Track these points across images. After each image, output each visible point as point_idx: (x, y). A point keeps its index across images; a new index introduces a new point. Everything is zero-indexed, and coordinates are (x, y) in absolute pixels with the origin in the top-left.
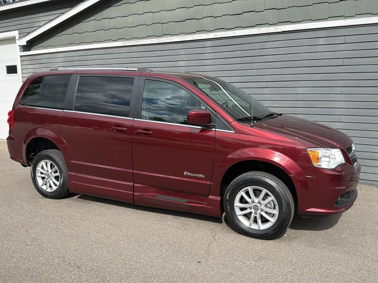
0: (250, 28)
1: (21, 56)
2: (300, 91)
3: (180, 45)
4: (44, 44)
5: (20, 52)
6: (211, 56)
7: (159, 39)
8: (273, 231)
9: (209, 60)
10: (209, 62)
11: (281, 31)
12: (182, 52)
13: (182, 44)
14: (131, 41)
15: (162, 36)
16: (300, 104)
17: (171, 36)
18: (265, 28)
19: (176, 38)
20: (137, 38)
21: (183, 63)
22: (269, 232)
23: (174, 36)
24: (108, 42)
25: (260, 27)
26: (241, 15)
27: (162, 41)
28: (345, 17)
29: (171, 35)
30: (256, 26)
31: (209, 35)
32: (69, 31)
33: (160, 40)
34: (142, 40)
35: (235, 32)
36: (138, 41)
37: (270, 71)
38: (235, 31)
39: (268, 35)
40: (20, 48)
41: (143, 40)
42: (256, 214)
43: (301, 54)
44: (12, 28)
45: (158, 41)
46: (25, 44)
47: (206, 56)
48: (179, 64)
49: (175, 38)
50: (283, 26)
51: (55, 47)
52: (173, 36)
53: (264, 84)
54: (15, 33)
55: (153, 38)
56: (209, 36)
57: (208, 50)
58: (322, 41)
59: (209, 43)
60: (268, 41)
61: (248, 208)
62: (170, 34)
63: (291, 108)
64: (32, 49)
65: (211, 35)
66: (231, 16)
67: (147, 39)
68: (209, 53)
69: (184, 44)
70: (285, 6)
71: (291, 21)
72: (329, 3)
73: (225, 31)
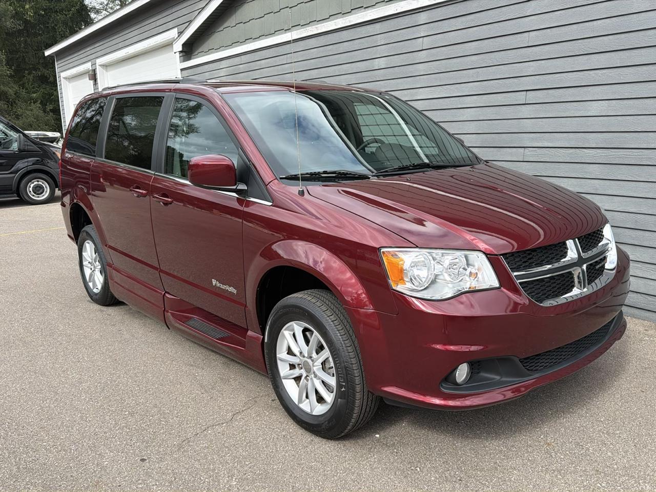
1: (182, 70)
2: (595, 108)
3: (377, 27)
4: (205, 47)
5: (180, 62)
6: (427, 43)
7: (346, 18)
8: (328, 423)
9: (423, 52)
10: (422, 56)
12: (379, 39)
13: (380, 24)
14: (307, 28)
15: (350, 12)
16: (593, 140)
17: (363, 10)
19: (371, 14)
20: (315, 21)
21: (382, 63)
22: (322, 422)
24: (279, 34)
27: (350, 21)
29: (365, 8)
32: (232, 21)
33: (348, 20)
34: (323, 24)
36: (316, 28)
37: (531, 68)
40: (180, 57)
42: (307, 380)
44: (171, 25)
45: (344, 22)
46: (181, 49)
47: (418, 44)
49: (369, 14)
51: (218, 49)
52: (367, 9)
53: (521, 98)
54: (174, 33)
55: (337, 18)
57: (423, 31)
59: (423, 18)
61: (296, 366)
62: (363, 7)
63: (574, 150)
64: (192, 57)
67: (330, 21)
68: (423, 37)
69: (384, 22)
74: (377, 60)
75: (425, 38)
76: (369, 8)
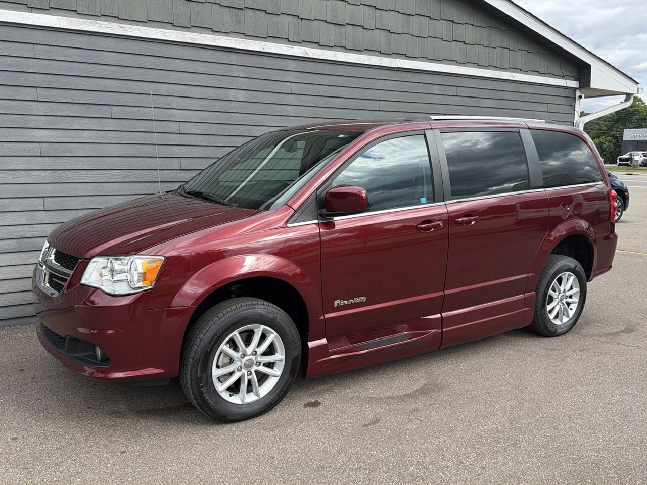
0: (356, 52)
3: (233, 58)
6: (295, 88)
7: (184, 33)
9: (291, 95)
10: (291, 99)
11: (396, 67)
12: (236, 71)
17: (213, 33)
18: (377, 58)
19: (226, 41)
21: (241, 96)
23: (219, 34)
25: (369, 55)
26: (343, 27)
27: (191, 39)
28: (457, 63)
30: (365, 51)
31: (293, 49)
35: (335, 54)
36: (120, 27)
38: (335, 52)
39: (379, 70)
41: (139, 27)
43: (415, 104)
47: (286, 87)
48: (232, 95)
50: (398, 60)
52: (216, 34)
56: (294, 52)
57: (291, 77)
58: (436, 90)
59: (291, 65)
60: (379, 78)
65: (297, 51)
66: (328, 24)
67: (148, 27)
68: (291, 82)
69: (241, 55)
70: (400, 30)
71: (407, 55)
72: (443, 40)
73: (320, 49)
74: (231, 90)
75: (293, 84)
76: (221, 34)
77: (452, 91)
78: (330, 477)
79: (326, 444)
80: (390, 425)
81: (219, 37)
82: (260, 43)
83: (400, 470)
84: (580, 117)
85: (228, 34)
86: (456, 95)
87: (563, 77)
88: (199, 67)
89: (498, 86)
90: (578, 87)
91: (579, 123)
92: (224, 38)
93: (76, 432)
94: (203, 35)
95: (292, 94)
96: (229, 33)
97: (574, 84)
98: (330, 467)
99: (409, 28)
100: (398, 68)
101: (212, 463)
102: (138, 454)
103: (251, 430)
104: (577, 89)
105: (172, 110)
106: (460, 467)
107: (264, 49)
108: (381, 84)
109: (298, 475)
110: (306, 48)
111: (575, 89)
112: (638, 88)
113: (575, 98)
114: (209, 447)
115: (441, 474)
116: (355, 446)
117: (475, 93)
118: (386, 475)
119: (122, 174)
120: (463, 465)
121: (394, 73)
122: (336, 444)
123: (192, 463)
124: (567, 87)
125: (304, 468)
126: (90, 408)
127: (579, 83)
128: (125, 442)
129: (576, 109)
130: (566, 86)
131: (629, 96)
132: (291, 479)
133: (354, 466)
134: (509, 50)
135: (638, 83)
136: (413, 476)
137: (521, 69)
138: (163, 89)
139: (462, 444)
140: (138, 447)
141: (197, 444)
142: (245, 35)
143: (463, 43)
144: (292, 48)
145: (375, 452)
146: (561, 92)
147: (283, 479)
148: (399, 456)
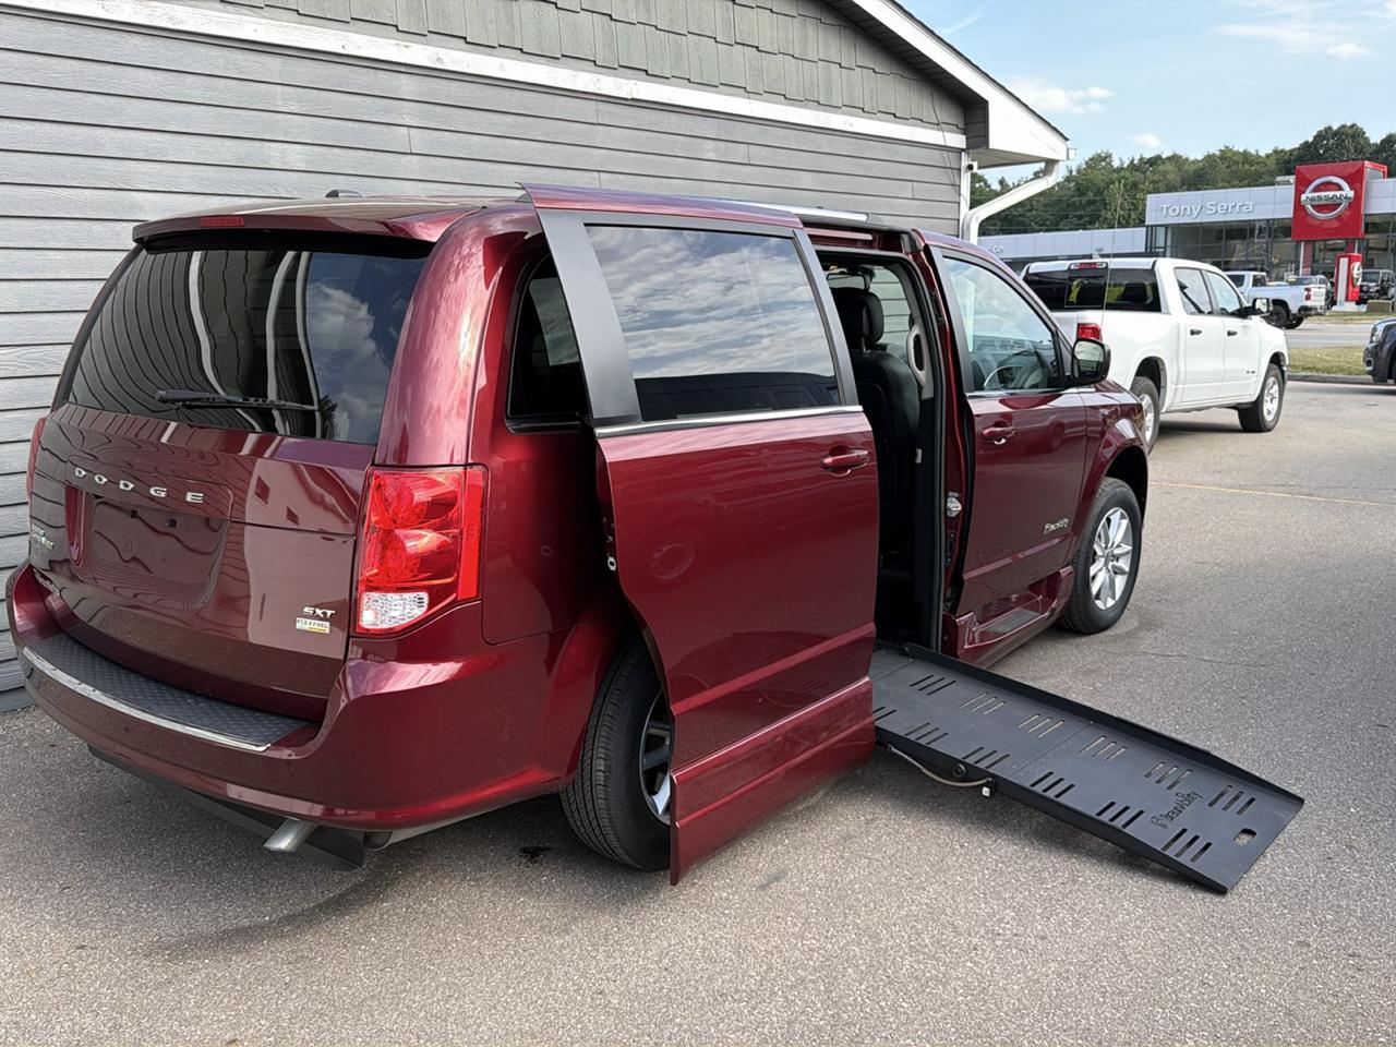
0: (543, 60)
3: (272, 66)
6: (419, 140)
9: (410, 157)
10: (409, 166)
11: (630, 97)
12: (282, 99)
18: (588, 75)
19: (256, 26)
21: (296, 156)
23: (238, 8)
25: (574, 68)
28: (747, 92)
30: (562, 59)
31: (412, 50)
35: (502, 65)
38: (501, 59)
39: (594, 102)
47: (398, 139)
48: (274, 154)
50: (633, 81)
52: (230, 7)
56: (413, 56)
57: (408, 114)
58: (709, 150)
59: (407, 85)
60: (595, 120)
65: (419, 54)
68: (408, 126)
69: (292, 61)
70: (631, 15)
71: (650, 72)
72: (716, 42)
73: (469, 51)
74: (274, 145)
75: (412, 131)
76: (244, 10)
77: (740, 153)
78: (750, 1013)
79: (700, 941)
80: (812, 878)
81: (238, 17)
82: (335, 35)
83: (885, 971)
84: (971, 208)
85: (258, 10)
86: (747, 162)
87: (937, 125)
88: (192, 88)
89: (824, 143)
90: (964, 147)
91: (971, 219)
92: (251, 19)
93: (76, 1013)
94: (198, 11)
95: (411, 154)
96: (262, 8)
97: (958, 140)
98: (737, 991)
99: (648, 12)
100: (633, 99)
101: (466, 1029)
102: (272, 1039)
103: (518, 939)
104: (963, 150)
105: (134, 193)
106: (999, 943)
107: (344, 47)
108: (600, 136)
109: (678, 1020)
110: (439, 50)
111: (960, 151)
112: (1068, 149)
113: (960, 170)
114: (439, 995)
115: (969, 964)
116: (765, 937)
117: (781, 158)
118: (863, 987)
119: (19, 357)
120: (1002, 937)
121: (627, 110)
122: (722, 937)
123: (419, 1038)
124: (945, 146)
125: (682, 1003)
126: (83, 947)
127: (967, 139)
128: (223, 1017)
129: (962, 192)
130: (943, 144)
131: (1050, 164)
132: (666, 1034)
133: (787, 978)
134: (841, 67)
135: (1066, 139)
136: (917, 978)
137: (863, 109)
138: (109, 141)
139: (975, 894)
140: (263, 1022)
141: (405, 990)
142: (299, 14)
143: (755, 50)
144: (407, 46)
145: (814, 941)
146: (936, 157)
147: (649, 1035)
148: (866, 942)
